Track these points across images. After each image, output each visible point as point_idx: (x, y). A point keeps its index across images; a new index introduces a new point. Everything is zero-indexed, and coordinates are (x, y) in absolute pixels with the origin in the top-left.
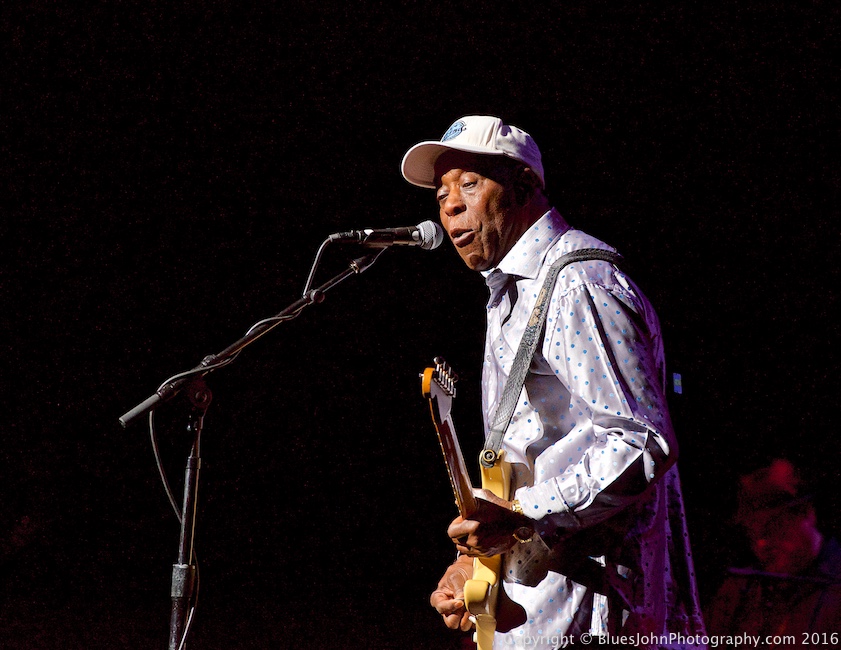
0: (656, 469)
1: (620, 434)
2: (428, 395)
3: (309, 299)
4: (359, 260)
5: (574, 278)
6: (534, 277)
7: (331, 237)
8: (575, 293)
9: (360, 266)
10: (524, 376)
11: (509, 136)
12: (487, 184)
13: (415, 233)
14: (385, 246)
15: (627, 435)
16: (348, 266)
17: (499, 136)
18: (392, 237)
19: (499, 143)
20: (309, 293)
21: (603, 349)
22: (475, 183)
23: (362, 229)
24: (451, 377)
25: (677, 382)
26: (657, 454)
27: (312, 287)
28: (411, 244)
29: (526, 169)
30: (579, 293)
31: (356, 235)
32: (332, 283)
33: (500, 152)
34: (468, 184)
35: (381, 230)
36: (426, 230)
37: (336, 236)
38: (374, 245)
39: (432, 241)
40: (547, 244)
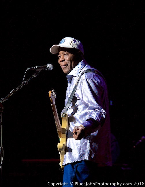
2: (50, 97)
3: (24, 84)
4: (35, 74)
6: (77, 76)
7: (28, 69)
9: (35, 75)
11: (76, 43)
12: (70, 55)
13: (47, 67)
14: (40, 70)
16: (32, 75)
17: (73, 43)
18: (42, 68)
19: (73, 45)
20: (24, 82)
22: (67, 54)
23: (35, 66)
24: (55, 94)
25: (111, 103)
28: (46, 69)
29: (79, 51)
31: (34, 68)
32: (29, 80)
33: (73, 47)
34: (66, 54)
35: (39, 67)
36: (50, 66)
37: (29, 68)
38: (38, 70)
39: (51, 68)
40: (81, 68)
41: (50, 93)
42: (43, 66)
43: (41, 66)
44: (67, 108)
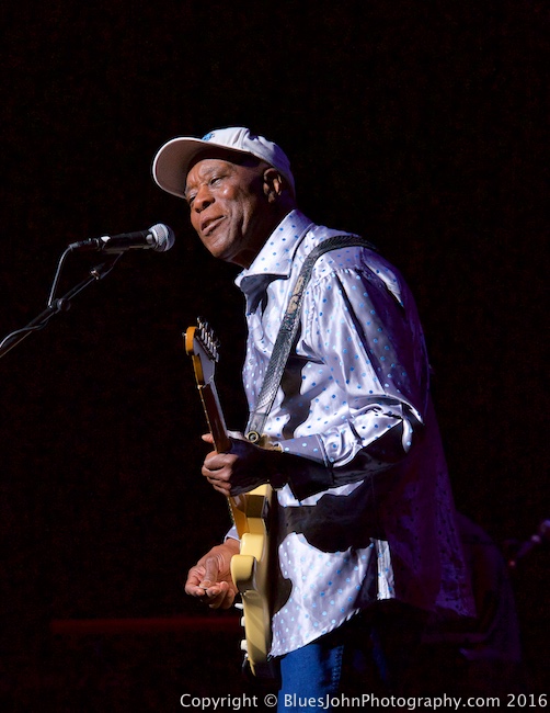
0: (414, 437)
1: (380, 409)
2: (192, 353)
3: (55, 308)
4: (99, 267)
5: (324, 268)
6: (286, 272)
7: (71, 246)
8: (327, 280)
9: (100, 272)
10: (285, 360)
13: (149, 237)
14: (120, 251)
15: (385, 409)
16: (89, 274)
18: (127, 242)
20: (54, 303)
21: (355, 331)
23: (99, 236)
24: (213, 340)
26: (414, 425)
27: (57, 296)
28: (146, 247)
30: (330, 280)
31: (94, 243)
32: (77, 291)
33: (246, 151)
35: (117, 236)
36: (159, 232)
37: (76, 245)
38: (112, 251)
39: (165, 243)
40: (294, 242)
41: (189, 335)
42: (130, 235)
43: (123, 235)
44: (263, 411)
